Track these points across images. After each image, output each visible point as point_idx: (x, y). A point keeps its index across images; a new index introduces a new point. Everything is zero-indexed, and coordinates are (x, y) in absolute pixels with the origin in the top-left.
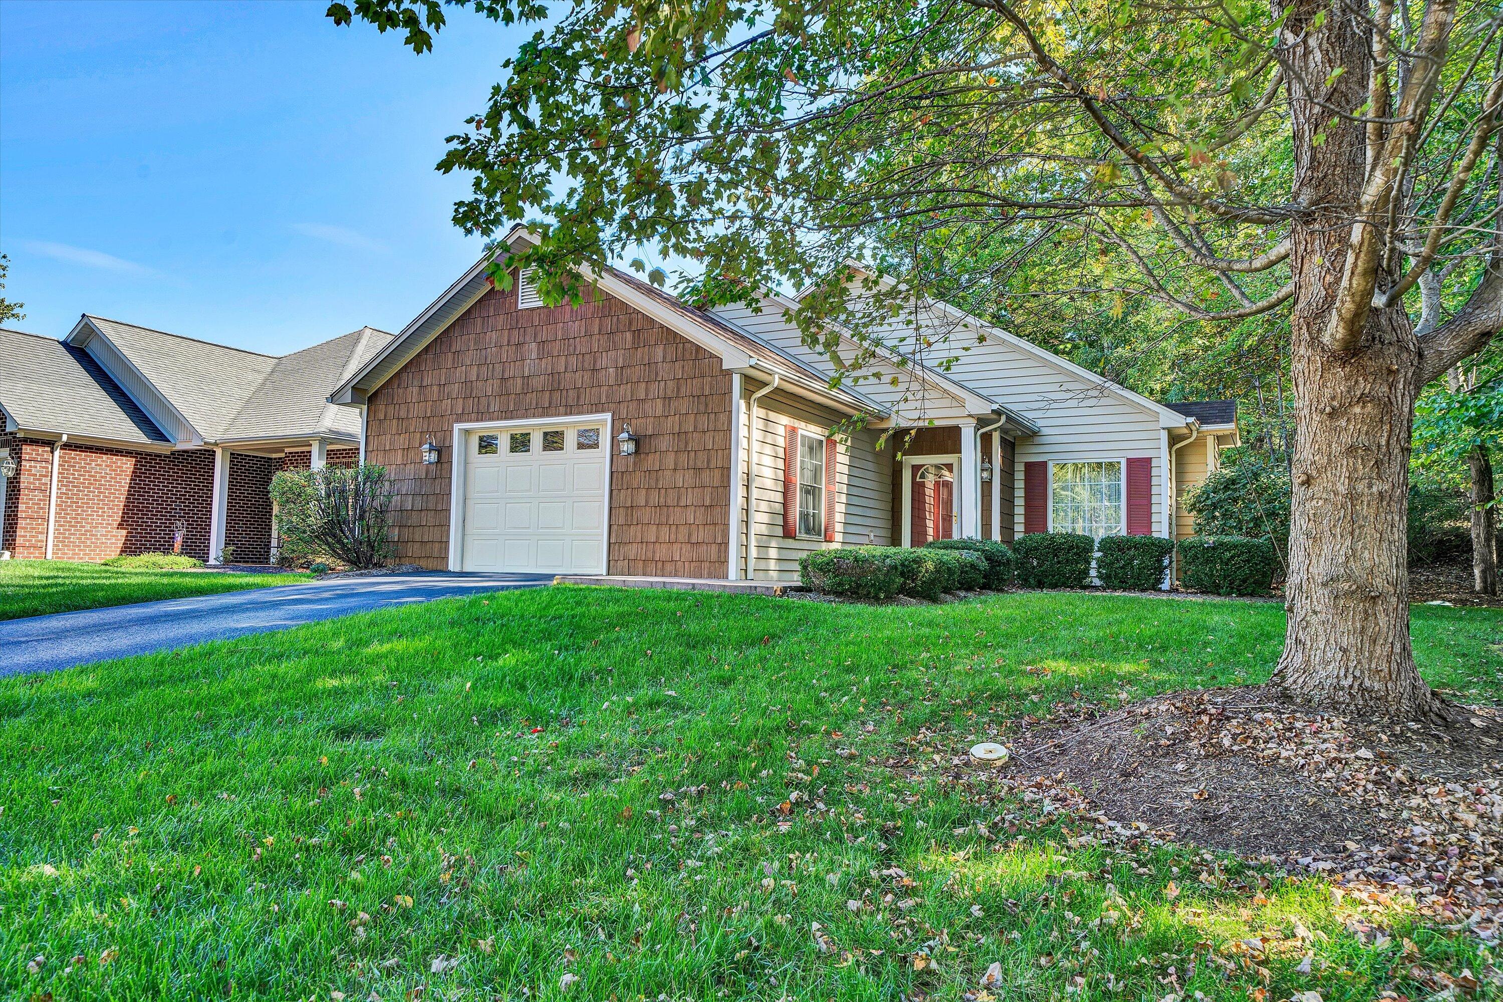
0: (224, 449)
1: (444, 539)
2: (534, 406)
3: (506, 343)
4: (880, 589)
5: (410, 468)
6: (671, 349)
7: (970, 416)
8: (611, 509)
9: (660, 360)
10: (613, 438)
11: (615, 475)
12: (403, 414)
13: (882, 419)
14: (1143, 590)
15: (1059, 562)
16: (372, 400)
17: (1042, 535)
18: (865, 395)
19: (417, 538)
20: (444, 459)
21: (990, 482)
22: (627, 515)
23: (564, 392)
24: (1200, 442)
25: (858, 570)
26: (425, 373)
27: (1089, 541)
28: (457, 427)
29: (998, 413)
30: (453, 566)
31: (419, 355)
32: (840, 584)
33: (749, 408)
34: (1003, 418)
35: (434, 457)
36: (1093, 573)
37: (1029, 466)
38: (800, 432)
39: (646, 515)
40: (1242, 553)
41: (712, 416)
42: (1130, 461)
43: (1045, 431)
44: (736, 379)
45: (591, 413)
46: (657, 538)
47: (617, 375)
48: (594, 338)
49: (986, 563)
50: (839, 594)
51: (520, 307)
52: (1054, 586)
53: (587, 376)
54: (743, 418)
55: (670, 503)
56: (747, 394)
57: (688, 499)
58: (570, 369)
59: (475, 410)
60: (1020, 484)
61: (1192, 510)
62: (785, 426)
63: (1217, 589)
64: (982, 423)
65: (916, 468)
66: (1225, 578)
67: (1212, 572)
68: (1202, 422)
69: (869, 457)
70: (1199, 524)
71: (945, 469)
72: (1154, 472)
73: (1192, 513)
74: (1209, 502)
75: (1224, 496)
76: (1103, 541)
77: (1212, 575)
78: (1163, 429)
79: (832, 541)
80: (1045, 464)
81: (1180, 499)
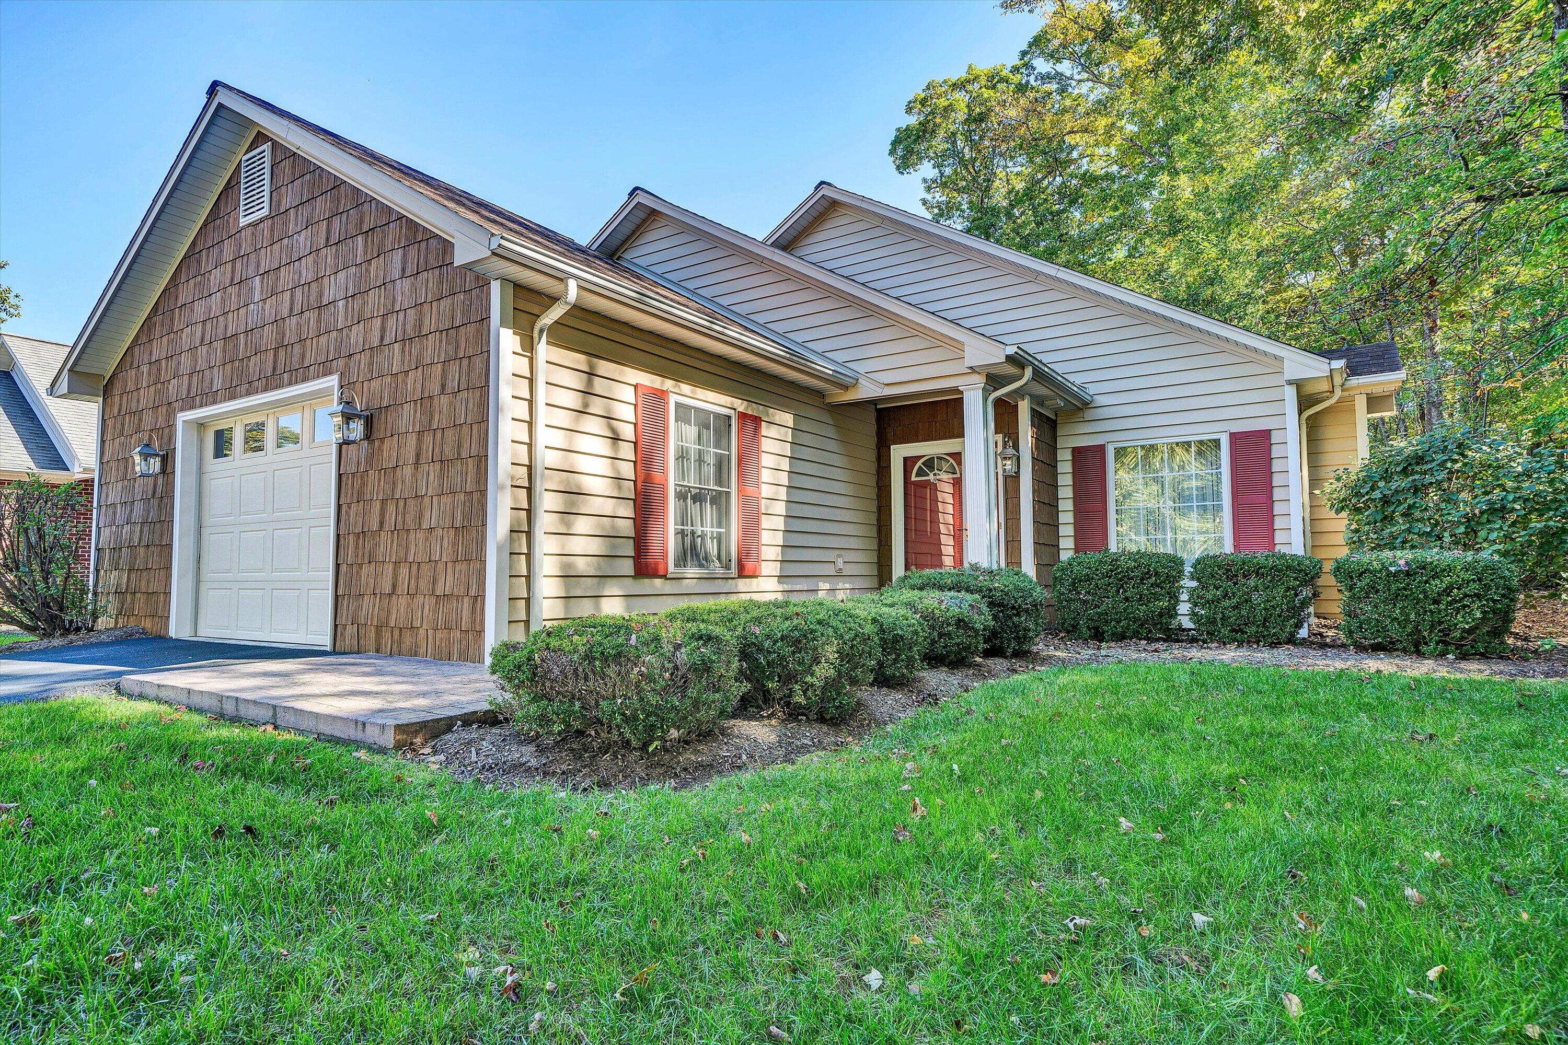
1: (167, 590)
2: (257, 376)
3: (229, 282)
6: (412, 253)
7: (973, 369)
9: (398, 274)
13: (846, 388)
14: (1274, 645)
15: (1127, 599)
17: (1098, 556)
18: (801, 345)
19: (144, 587)
20: (167, 468)
21: (1016, 476)
22: (358, 547)
24: (1345, 406)
26: (155, 343)
27: (1176, 563)
28: (181, 418)
29: (1016, 361)
30: (176, 630)
33: (528, 345)
34: (1028, 372)
35: (155, 465)
37: (1077, 452)
38: (673, 399)
40: (1467, 580)
41: (465, 363)
42: (1234, 437)
43: (1100, 400)
44: (495, 290)
45: (318, 378)
47: (347, 310)
48: (320, 254)
51: (242, 223)
52: (1119, 638)
53: (313, 316)
54: (516, 365)
55: (409, 523)
56: (521, 318)
57: (433, 516)
58: (295, 310)
59: (199, 391)
60: (1065, 481)
61: (1342, 509)
62: (636, 386)
63: (1417, 645)
64: (994, 380)
65: (908, 462)
66: (1432, 627)
67: (1408, 615)
68: (1353, 370)
69: (833, 446)
70: (1357, 531)
71: (952, 461)
72: (1276, 452)
73: (1344, 514)
74: (1377, 494)
75: (1405, 483)
76: (1198, 562)
77: (1407, 620)
78: (1290, 383)
79: (756, 577)
80: (1101, 449)
81: (1317, 492)
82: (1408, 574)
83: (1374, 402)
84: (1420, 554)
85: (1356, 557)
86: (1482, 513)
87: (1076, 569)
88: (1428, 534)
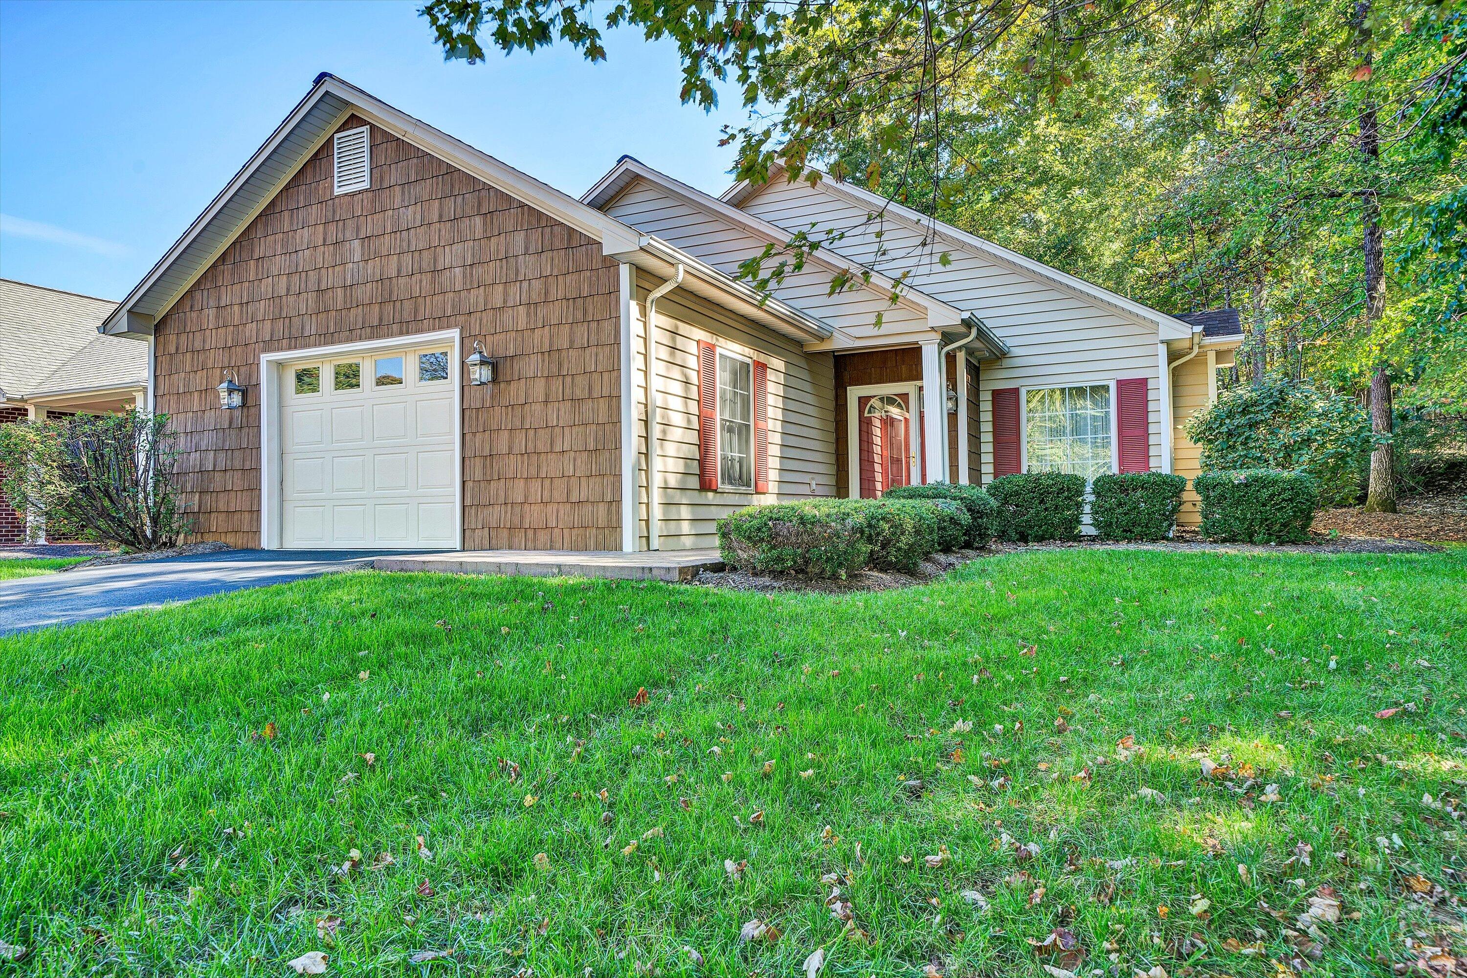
0: (37, 406)
1: (255, 508)
2: (360, 325)
3: (321, 242)
4: (840, 565)
5: (210, 415)
6: (536, 235)
7: (933, 329)
8: (463, 459)
9: (521, 251)
10: (463, 363)
11: (467, 413)
12: (198, 345)
13: (822, 339)
14: (1153, 540)
15: (1046, 509)
16: (159, 329)
17: (1016, 477)
19: (222, 507)
20: (250, 402)
21: (956, 413)
22: (484, 467)
23: (398, 304)
24: (1200, 360)
25: (805, 537)
26: (223, 289)
27: (1080, 481)
28: (265, 358)
29: (967, 324)
30: (267, 541)
31: (214, 266)
32: (779, 559)
33: (644, 312)
34: (974, 332)
35: (237, 399)
36: (1087, 519)
37: (996, 394)
38: (718, 350)
39: (511, 466)
40: (1284, 490)
41: (594, 325)
42: (1120, 383)
43: (1016, 351)
44: (624, 271)
45: (434, 330)
46: (526, 497)
47: (465, 276)
48: (433, 227)
49: (968, 515)
50: (778, 575)
51: (337, 191)
52: (1040, 539)
53: (426, 279)
54: (636, 328)
55: (541, 447)
56: (641, 292)
57: (565, 442)
58: (403, 273)
59: (287, 335)
60: (986, 417)
61: (1199, 440)
62: (698, 342)
63: (1251, 536)
64: (947, 337)
65: (863, 401)
66: (1261, 523)
67: (1245, 515)
68: (1208, 332)
69: (807, 387)
70: (1209, 457)
71: (899, 400)
72: (1151, 395)
73: (1200, 444)
74: (1224, 429)
75: (1243, 421)
76: (1098, 480)
77: (1245, 519)
78: (1162, 342)
79: (764, 493)
80: (1016, 391)
81: (1180, 427)
82: (1246, 486)
83: (1220, 355)
84: (1252, 472)
85: (1211, 474)
86: (1295, 442)
87: (1007, 487)
88: (1259, 458)
